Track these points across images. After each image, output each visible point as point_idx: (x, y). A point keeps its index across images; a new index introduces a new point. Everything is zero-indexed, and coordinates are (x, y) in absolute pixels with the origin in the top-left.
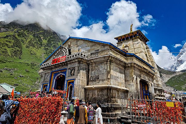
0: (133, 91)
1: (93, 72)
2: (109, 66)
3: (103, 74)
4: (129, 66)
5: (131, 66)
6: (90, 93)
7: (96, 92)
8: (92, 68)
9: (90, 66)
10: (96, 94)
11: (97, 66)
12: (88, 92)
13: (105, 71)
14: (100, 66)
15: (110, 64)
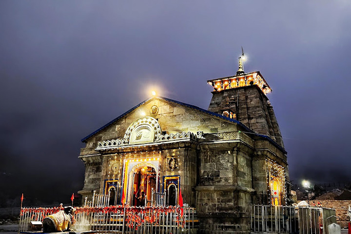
0: (264, 193)
1: (208, 165)
2: (235, 158)
3: (226, 169)
4: (258, 155)
5: (263, 155)
6: (204, 197)
7: (215, 196)
8: (205, 157)
9: (202, 155)
10: (215, 199)
11: (216, 156)
12: (199, 196)
13: (229, 164)
14: (220, 156)
15: (237, 154)
